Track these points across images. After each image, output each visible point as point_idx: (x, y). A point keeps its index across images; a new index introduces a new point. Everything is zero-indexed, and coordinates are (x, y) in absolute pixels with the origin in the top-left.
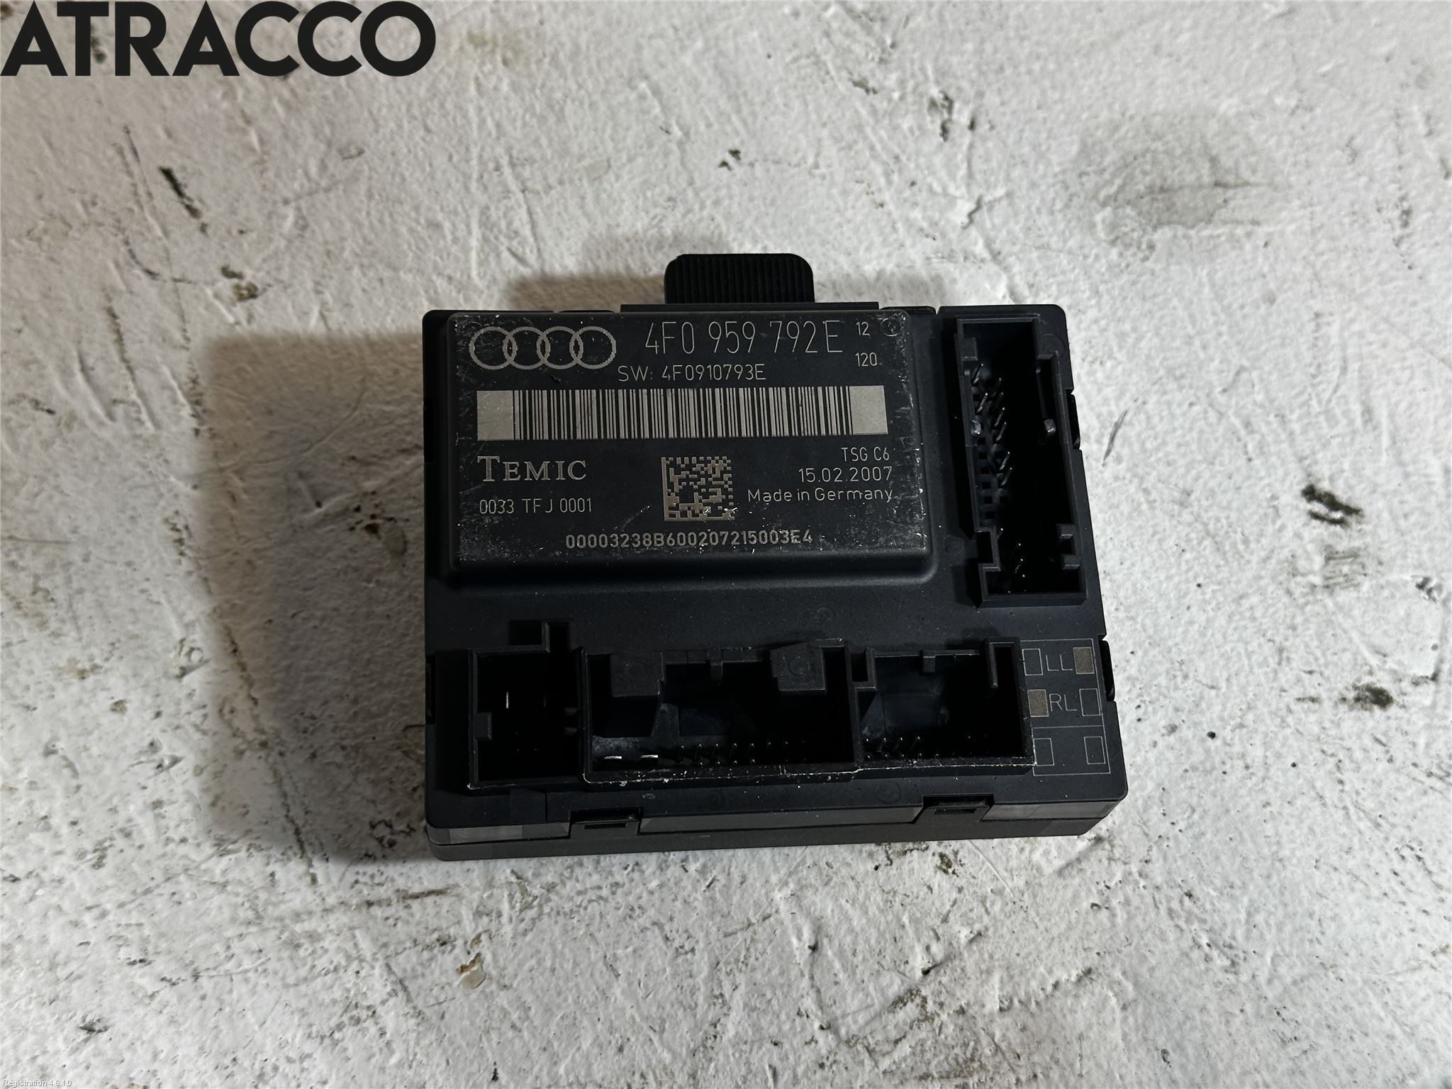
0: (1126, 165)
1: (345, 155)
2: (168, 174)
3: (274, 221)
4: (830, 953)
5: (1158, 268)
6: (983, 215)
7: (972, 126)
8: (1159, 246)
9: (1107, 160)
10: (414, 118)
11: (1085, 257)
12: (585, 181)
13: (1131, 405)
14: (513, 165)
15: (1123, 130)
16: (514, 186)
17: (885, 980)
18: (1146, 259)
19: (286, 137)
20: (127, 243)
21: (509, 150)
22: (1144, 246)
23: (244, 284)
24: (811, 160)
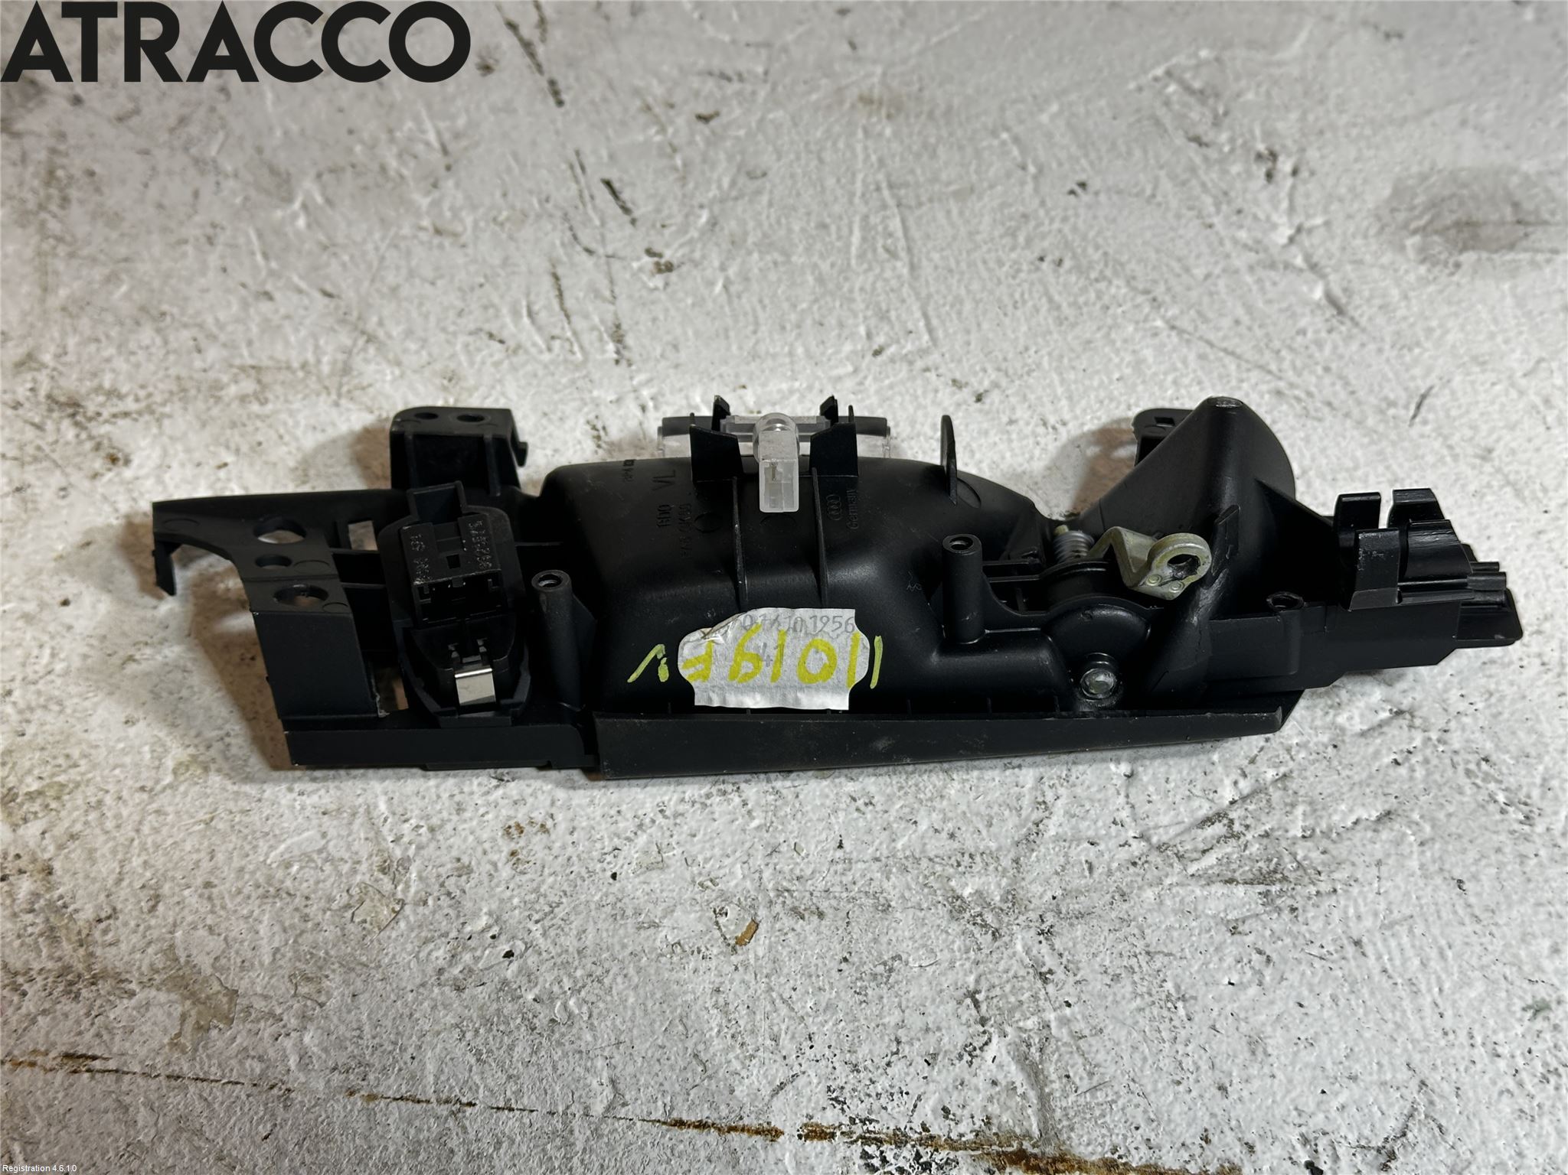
0: (1434, 204)
1: (751, 176)
2: (608, 184)
3: (692, 218)
4: (1145, 779)
5: (1464, 281)
6: (1303, 238)
7: (1295, 172)
8: (1465, 267)
9: (1417, 201)
10: (811, 152)
11: (1396, 271)
12: (952, 202)
13: (1437, 381)
14: (891, 186)
15: (1433, 179)
16: (891, 202)
17: (1196, 803)
18: (1452, 274)
19: (704, 161)
20: (571, 229)
21: (888, 176)
22: (1450, 265)
23: (663, 261)
24: (1148, 192)
